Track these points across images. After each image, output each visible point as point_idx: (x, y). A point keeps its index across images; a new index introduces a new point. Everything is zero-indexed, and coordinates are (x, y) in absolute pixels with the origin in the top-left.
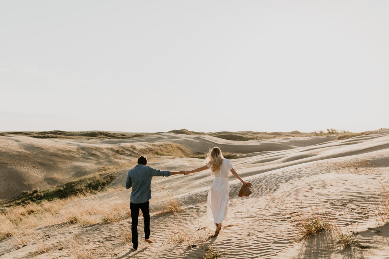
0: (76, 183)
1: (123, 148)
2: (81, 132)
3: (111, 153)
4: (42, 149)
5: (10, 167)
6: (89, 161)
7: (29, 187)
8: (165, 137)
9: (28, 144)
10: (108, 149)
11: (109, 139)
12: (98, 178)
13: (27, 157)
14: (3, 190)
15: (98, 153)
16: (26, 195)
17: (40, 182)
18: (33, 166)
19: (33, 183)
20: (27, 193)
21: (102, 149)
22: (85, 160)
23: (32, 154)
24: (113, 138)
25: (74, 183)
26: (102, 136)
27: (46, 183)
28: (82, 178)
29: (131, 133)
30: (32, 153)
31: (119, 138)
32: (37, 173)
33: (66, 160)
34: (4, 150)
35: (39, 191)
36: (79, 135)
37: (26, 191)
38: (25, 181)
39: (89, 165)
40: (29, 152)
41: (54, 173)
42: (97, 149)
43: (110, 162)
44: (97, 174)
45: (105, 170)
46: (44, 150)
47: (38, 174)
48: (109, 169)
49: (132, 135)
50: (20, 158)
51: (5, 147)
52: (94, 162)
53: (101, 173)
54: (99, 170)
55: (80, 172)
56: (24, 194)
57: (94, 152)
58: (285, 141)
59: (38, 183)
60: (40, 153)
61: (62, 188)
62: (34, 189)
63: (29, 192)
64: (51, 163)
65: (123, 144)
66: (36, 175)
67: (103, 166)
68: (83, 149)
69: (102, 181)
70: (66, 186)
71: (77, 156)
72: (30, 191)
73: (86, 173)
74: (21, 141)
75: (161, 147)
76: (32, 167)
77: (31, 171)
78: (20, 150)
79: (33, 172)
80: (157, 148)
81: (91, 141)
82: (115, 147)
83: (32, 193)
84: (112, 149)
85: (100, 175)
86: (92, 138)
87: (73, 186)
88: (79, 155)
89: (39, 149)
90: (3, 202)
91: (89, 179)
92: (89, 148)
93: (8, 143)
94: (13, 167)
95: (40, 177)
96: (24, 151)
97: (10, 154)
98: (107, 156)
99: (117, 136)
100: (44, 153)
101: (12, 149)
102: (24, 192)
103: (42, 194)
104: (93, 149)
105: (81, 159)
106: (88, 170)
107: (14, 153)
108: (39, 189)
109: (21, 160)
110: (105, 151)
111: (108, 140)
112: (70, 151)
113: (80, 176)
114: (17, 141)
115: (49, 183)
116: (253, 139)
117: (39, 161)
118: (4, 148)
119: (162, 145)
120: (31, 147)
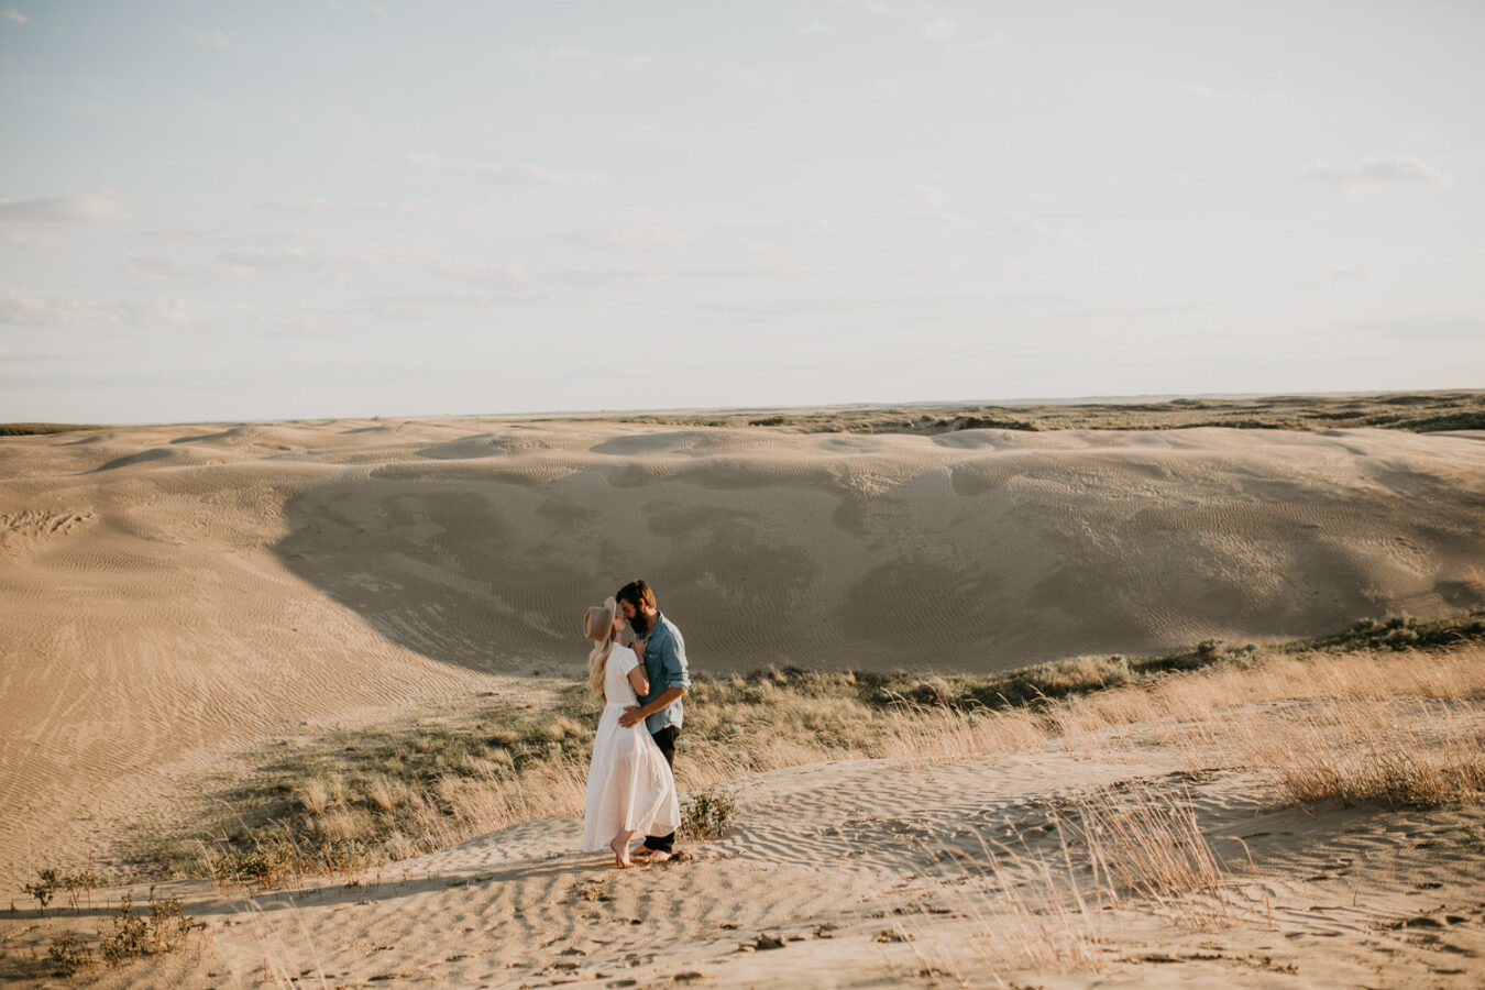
4: (1436, 479)
5: (1323, 538)
7: (1380, 605)
9: (1386, 463)
13: (1381, 506)
14: (1297, 609)
16: (1364, 631)
17: (1418, 595)
18: (1398, 539)
19: (1391, 594)
20: (1369, 625)
23: (1399, 496)
27: (1438, 598)
30: (1401, 493)
32: (1411, 562)
34: (1309, 484)
35: (1406, 622)
37: (1367, 619)
38: (1365, 585)
40: (1388, 491)
41: (1471, 567)
46: (1443, 482)
47: (1412, 567)
50: (1358, 509)
51: (1314, 472)
56: (1360, 627)
59: (1409, 596)
60: (1425, 493)
62: (1391, 616)
63: (1376, 623)
64: (1465, 530)
66: (1406, 568)
72: (1378, 620)
74: (1369, 450)
76: (1396, 543)
77: (1391, 556)
78: (1359, 484)
79: (1395, 557)
83: (1385, 626)
89: (1428, 481)
90: (1295, 644)
93: (1324, 458)
94: (1333, 539)
95: (1420, 576)
96: (1374, 486)
97: (1327, 495)
100: (1440, 495)
101: (1335, 480)
102: (1361, 620)
103: (1414, 635)
107: (1340, 492)
108: (1407, 617)
109: (1359, 517)
114: (1355, 451)
115: (1449, 600)
117: (1423, 521)
118: (1308, 476)
120: (1399, 474)
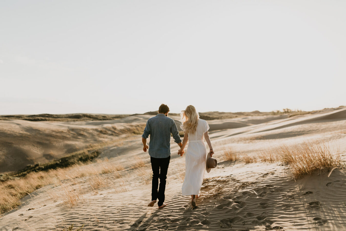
0: (69, 158)
1: (106, 129)
2: (67, 115)
3: (96, 133)
4: (39, 131)
5: (15, 146)
6: (78, 140)
7: (32, 161)
8: (141, 119)
9: (27, 127)
10: (93, 129)
11: (92, 120)
12: (87, 153)
13: (28, 137)
14: (11, 164)
15: (85, 134)
16: (29, 168)
17: (40, 158)
18: (33, 145)
19: (34, 158)
20: (30, 166)
21: (88, 130)
22: (74, 139)
23: (31, 135)
24: (95, 120)
25: (67, 158)
26: (86, 118)
27: (44, 158)
28: (74, 154)
29: (111, 115)
30: (32, 134)
31: (100, 120)
32: (37, 150)
33: (59, 140)
34: (9, 132)
35: (40, 164)
36: (65, 117)
37: (29, 165)
38: (28, 157)
39: (79, 143)
40: (29, 134)
41: (51, 150)
42: (84, 130)
43: (96, 140)
44: (86, 151)
45: (92, 147)
46: (41, 131)
47: (37, 151)
48: (95, 146)
49: (112, 116)
50: (22, 138)
51: (10, 130)
52: (82, 140)
53: (88, 149)
54: (87, 147)
55: (71, 149)
56: (28, 167)
57: (82, 132)
58: (243, 120)
59: (38, 158)
60: (37, 134)
61: (58, 162)
62: (36, 163)
63: (32, 166)
64: (47, 142)
65: (105, 126)
66: (36, 152)
67: (90, 144)
68: (73, 130)
69: (90, 155)
70: (61, 160)
71: (68, 136)
72: (32, 165)
73: (76, 150)
74: (22, 124)
75: (138, 127)
76: (33, 146)
77: (32, 149)
78: (21, 132)
79: (33, 150)
80: (134, 128)
81: (77, 123)
82: (99, 128)
83: (34, 166)
84: (96, 130)
85: (89, 151)
86: (77, 120)
87: (67, 160)
88: (69, 135)
89: (37, 131)
90: (12, 173)
91: (80, 154)
92: (77, 129)
93: (11, 126)
94: (17, 146)
95: (39, 153)
96: (25, 133)
97: (14, 135)
98: (93, 135)
99: (99, 118)
100: (41, 134)
101: (15, 131)
102: (28, 165)
103: (43, 167)
104: (80, 130)
105: (72, 138)
106: (77, 147)
107: (17, 134)
108: (39, 163)
109: (23, 140)
110: (91, 131)
111: (91, 122)
112: (62, 132)
113: (72, 152)
114: (18, 124)
115: (47, 158)
116: (218, 118)
117: (38, 140)
118: (8, 130)
119: (138, 126)
120: (30, 130)
